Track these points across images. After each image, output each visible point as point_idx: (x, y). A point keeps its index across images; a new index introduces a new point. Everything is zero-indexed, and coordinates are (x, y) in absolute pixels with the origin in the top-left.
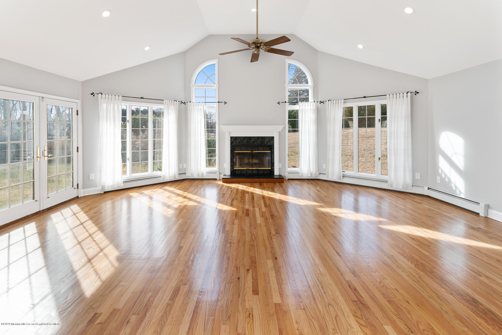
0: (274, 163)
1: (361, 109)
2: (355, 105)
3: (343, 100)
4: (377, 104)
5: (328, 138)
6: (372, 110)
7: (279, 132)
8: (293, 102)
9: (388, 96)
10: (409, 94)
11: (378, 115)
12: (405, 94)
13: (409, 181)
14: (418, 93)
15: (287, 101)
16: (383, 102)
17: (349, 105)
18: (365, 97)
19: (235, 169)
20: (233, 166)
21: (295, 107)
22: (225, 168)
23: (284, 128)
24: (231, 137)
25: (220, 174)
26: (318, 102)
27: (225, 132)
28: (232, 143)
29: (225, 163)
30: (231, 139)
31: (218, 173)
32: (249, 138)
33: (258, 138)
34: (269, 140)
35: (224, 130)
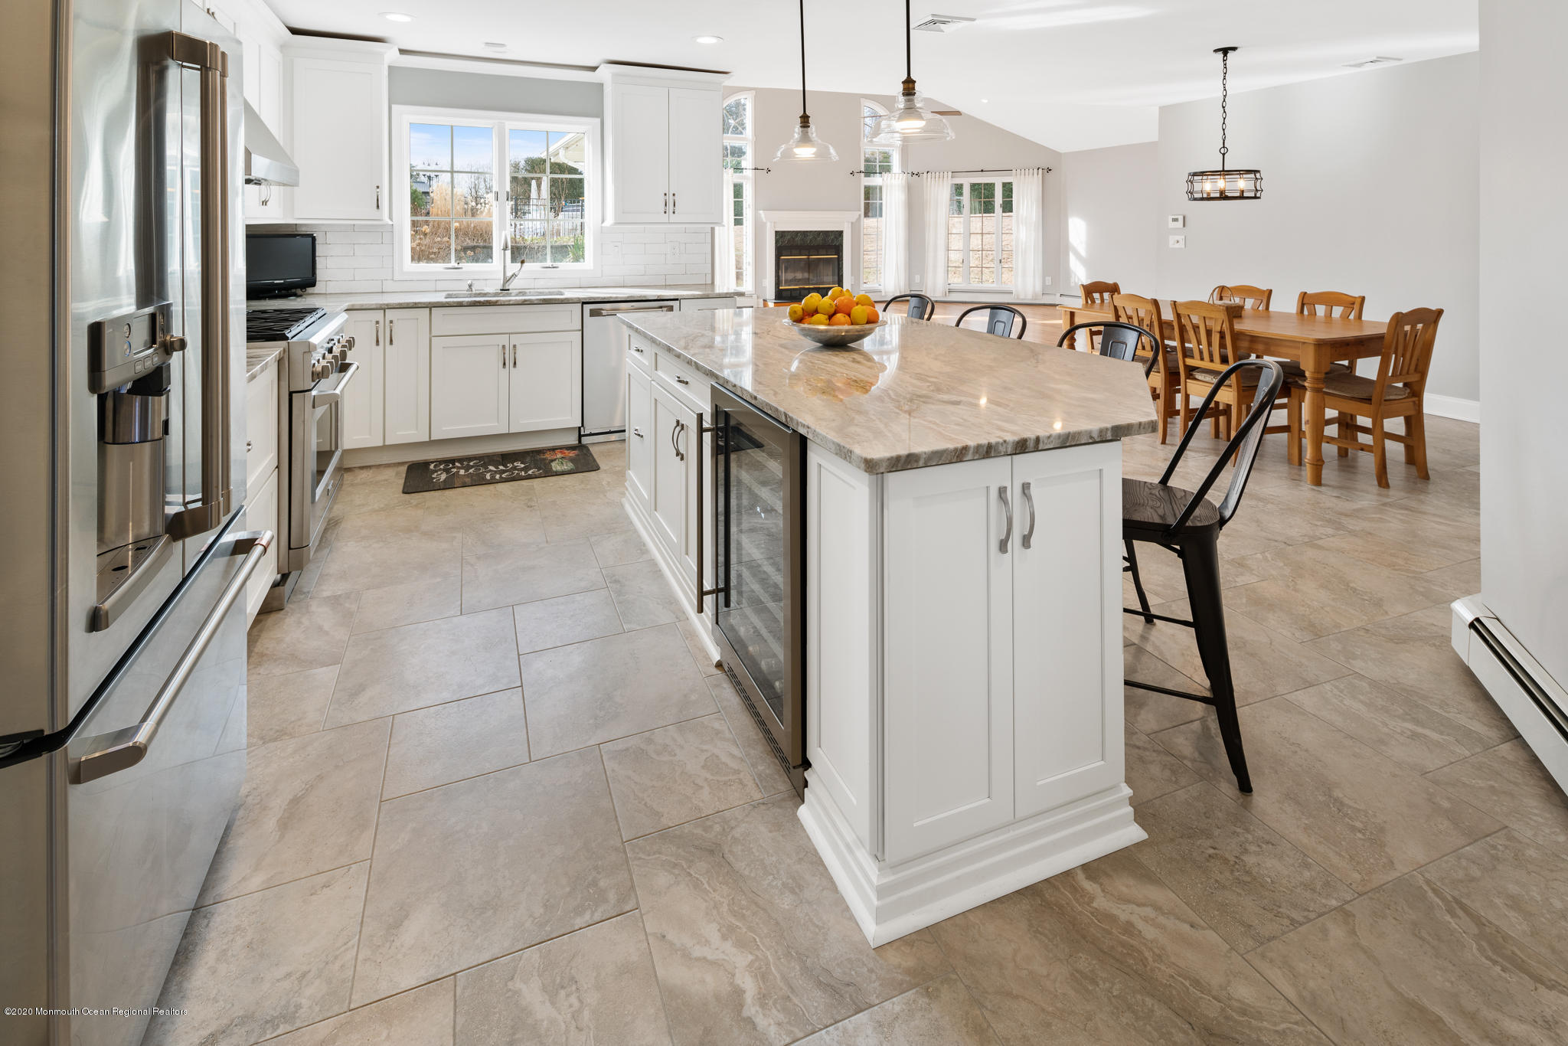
0: (842, 275)
1: (975, 187)
2: (966, 182)
3: (950, 174)
4: (998, 182)
5: (927, 234)
6: (990, 187)
7: (852, 223)
8: (869, 172)
9: (1014, 171)
10: (1040, 170)
11: (998, 199)
12: (1036, 170)
13: (1039, 288)
14: (1050, 170)
15: (863, 170)
16: (1007, 180)
17: (958, 181)
18: (982, 171)
19: (781, 288)
20: (778, 283)
21: (876, 181)
22: (765, 287)
23: (860, 215)
24: (776, 232)
25: (758, 298)
26: (909, 175)
27: (765, 223)
28: (777, 242)
29: (765, 278)
30: (776, 236)
31: (756, 296)
32: (805, 233)
33: (819, 233)
34: (835, 237)
35: (764, 220)
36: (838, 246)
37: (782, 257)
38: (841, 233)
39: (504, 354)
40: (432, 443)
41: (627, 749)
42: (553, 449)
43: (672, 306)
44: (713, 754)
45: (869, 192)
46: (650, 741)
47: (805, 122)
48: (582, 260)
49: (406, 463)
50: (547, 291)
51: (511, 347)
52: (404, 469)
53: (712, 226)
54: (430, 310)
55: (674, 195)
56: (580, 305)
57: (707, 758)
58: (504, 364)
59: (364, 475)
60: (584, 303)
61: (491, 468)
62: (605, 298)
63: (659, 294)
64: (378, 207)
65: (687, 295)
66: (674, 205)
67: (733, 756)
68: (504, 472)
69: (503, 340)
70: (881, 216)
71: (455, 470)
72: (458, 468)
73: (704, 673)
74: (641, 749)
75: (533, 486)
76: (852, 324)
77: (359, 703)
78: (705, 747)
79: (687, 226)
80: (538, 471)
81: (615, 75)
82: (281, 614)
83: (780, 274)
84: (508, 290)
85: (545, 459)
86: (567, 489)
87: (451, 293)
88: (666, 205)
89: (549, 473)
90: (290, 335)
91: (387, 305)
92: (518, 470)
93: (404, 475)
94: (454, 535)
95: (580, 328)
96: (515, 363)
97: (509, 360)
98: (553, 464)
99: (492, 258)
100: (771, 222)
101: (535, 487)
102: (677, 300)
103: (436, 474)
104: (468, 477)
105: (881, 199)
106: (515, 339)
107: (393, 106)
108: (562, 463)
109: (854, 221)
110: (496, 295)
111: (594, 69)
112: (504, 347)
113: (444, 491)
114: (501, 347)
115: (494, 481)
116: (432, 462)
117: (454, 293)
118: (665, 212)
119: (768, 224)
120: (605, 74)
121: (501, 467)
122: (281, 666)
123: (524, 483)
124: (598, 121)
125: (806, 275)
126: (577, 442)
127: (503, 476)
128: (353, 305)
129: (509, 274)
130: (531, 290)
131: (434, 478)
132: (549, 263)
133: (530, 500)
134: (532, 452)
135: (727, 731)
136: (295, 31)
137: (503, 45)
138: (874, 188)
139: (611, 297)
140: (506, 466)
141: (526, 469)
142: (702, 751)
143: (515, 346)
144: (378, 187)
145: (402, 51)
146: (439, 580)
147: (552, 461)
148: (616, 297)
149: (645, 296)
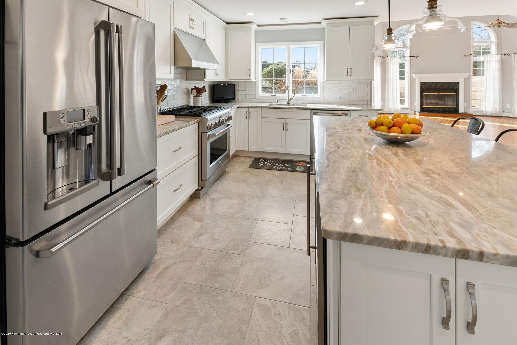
0: (459, 103)
7: (465, 79)
8: (476, 55)
15: (472, 54)
19: (423, 106)
20: (422, 104)
21: (481, 58)
22: (415, 106)
23: (470, 75)
24: (421, 83)
25: (411, 110)
26: (503, 55)
27: (416, 79)
28: (421, 87)
29: (415, 102)
30: (421, 84)
31: (410, 109)
32: (437, 83)
33: (445, 83)
34: (455, 85)
35: (415, 78)
36: (456, 89)
37: (424, 94)
38: (458, 83)
39: (283, 125)
40: (261, 152)
41: (264, 305)
42: (300, 161)
43: (347, 113)
44: (297, 330)
45: (476, 64)
46: (274, 306)
47: (389, 32)
48: (317, 94)
49: (254, 157)
50: (302, 104)
51: (286, 123)
52: (253, 159)
53: (371, 81)
54: (261, 109)
55: (351, 69)
56: (310, 110)
57: (293, 330)
58: (284, 129)
59: (242, 159)
60: (312, 110)
61: (277, 164)
62: (319, 108)
63: (341, 108)
64: (249, 75)
65: (354, 109)
66: (351, 73)
67: (305, 337)
68: (280, 166)
69: (283, 121)
70: (483, 75)
71: (266, 163)
72: (268, 162)
73: (312, 283)
74: (269, 308)
75: (287, 174)
76: (402, 133)
77: (199, 240)
78: (295, 324)
79: (359, 81)
80: (291, 169)
81: (327, 24)
82: (198, 200)
83: (423, 100)
84: (290, 103)
85: (296, 165)
86: (297, 178)
87: (271, 103)
88: (347, 73)
89: (294, 170)
90: (202, 115)
91: (249, 106)
92: (285, 167)
93: (252, 161)
94: (255, 186)
95: (310, 119)
96: (287, 129)
97: (285, 128)
98: (297, 167)
99: (286, 92)
100: (418, 79)
101: (288, 175)
102: (350, 111)
103: (260, 163)
104: (269, 166)
105: (483, 67)
106: (287, 121)
107: (256, 44)
108: (300, 168)
109: (466, 77)
110: (285, 105)
111: (320, 23)
112: (283, 123)
113: (260, 169)
114: (282, 123)
115: (276, 169)
116: (261, 159)
117: (272, 103)
118: (347, 76)
119: (417, 80)
120: (324, 23)
121: (280, 165)
122: (189, 217)
123: (285, 172)
124: (322, 42)
125: (437, 101)
126: (310, 160)
127: (279, 168)
128: (240, 106)
129: (290, 98)
130: (297, 104)
131: (259, 164)
132: (305, 94)
133: (284, 179)
134: (293, 161)
135: (308, 320)
136: (228, 23)
137: (285, 19)
138: (480, 62)
139: (322, 108)
140: (282, 165)
141: (287, 167)
142: (293, 325)
143: (287, 123)
144: (249, 69)
145: (258, 26)
146: (242, 202)
147: (298, 166)
148: (324, 108)
149: (335, 109)
